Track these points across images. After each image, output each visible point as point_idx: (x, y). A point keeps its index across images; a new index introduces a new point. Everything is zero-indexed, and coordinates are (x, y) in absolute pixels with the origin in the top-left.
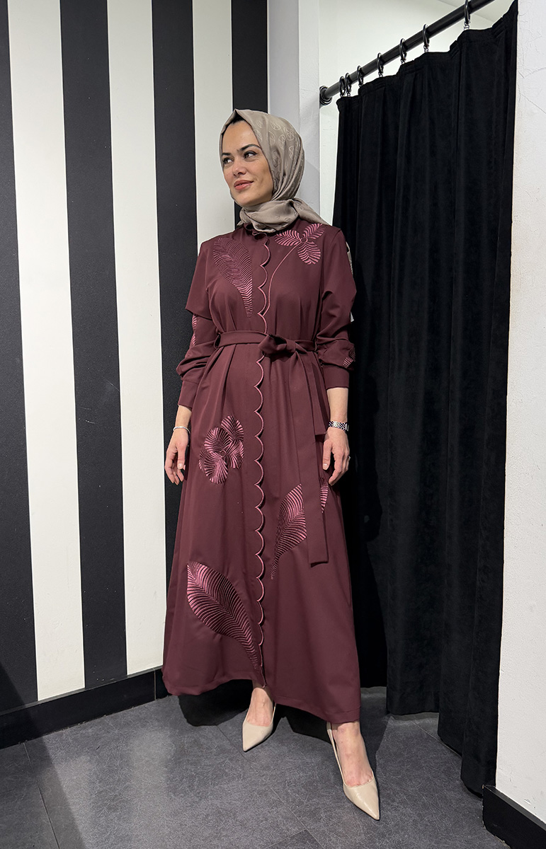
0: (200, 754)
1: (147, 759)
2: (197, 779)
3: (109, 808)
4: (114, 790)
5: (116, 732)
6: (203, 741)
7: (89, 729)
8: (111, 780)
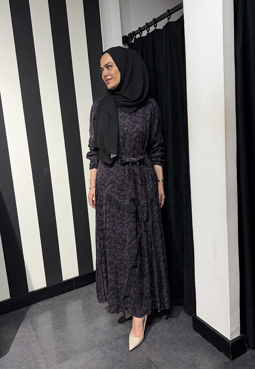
0: (91, 309)
1: (71, 311)
2: (89, 318)
3: (56, 329)
4: (58, 323)
5: (60, 302)
6: (92, 304)
7: (49, 301)
8: (57, 319)
